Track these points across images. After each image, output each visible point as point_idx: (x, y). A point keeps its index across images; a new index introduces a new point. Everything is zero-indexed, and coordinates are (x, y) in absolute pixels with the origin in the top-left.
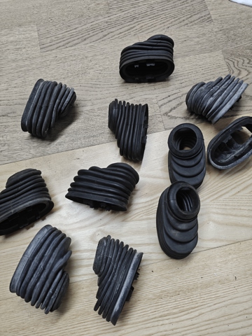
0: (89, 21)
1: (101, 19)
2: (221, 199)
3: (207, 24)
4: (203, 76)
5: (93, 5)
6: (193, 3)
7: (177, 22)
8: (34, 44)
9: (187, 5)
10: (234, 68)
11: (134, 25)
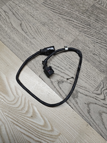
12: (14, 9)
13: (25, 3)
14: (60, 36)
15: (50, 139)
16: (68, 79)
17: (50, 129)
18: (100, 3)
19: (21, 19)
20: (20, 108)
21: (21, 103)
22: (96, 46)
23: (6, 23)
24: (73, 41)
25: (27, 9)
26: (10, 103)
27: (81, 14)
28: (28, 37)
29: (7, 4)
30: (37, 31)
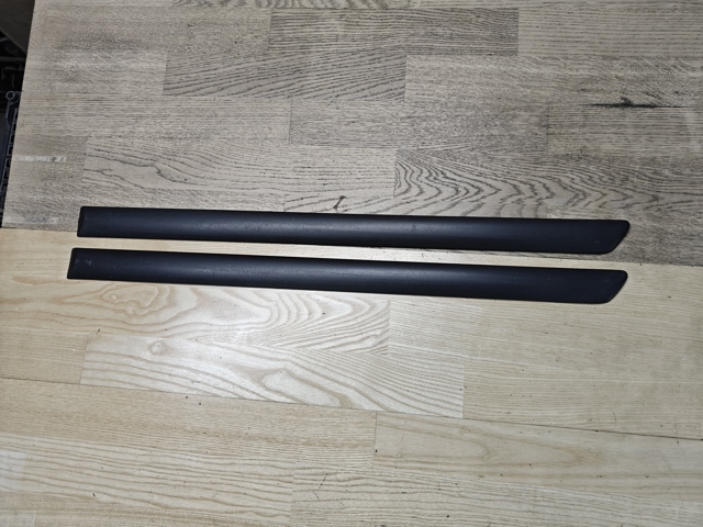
0: (236, 61)
1: (253, 62)
2: (309, 349)
3: (394, 103)
4: (357, 181)
5: (249, 37)
6: (388, 63)
7: (354, 89)
8: (157, 80)
9: (378, 65)
10: (403, 180)
11: (292, 82)
12: (116, 150)
13: (126, 119)
14: (258, 136)
15: (380, 320)
16: (336, 207)
17: (367, 307)
18: (282, 4)
19: (149, 162)
20: (294, 317)
21: (287, 307)
22: (340, 105)
23: (126, 194)
24: (291, 129)
25: (142, 129)
26: (270, 323)
27: (262, 58)
28: (196, 188)
29: (88, 151)
30: (204, 160)
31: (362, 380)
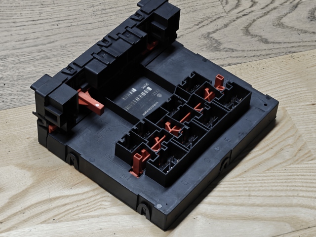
31: (301, 194)
